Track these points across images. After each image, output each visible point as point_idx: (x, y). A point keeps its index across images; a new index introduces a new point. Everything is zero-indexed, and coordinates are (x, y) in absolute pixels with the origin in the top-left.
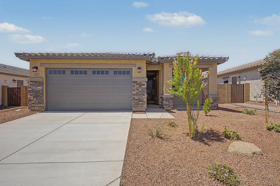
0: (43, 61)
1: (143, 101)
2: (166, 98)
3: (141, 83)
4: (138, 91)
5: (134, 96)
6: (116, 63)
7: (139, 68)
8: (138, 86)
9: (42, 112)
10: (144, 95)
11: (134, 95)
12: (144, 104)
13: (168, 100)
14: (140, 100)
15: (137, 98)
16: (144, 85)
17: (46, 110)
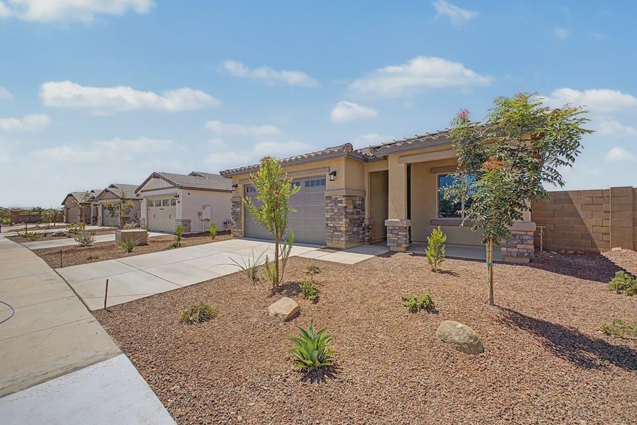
0: (242, 177)
1: (340, 231)
2: (391, 228)
3: (337, 198)
4: (333, 214)
5: (328, 222)
6: (304, 168)
7: (334, 174)
8: (333, 204)
9: (240, 238)
10: (341, 220)
11: (327, 219)
12: (342, 236)
13: (396, 231)
14: (336, 229)
15: (332, 225)
16: (341, 202)
17: (245, 237)
